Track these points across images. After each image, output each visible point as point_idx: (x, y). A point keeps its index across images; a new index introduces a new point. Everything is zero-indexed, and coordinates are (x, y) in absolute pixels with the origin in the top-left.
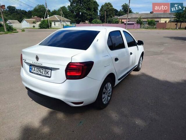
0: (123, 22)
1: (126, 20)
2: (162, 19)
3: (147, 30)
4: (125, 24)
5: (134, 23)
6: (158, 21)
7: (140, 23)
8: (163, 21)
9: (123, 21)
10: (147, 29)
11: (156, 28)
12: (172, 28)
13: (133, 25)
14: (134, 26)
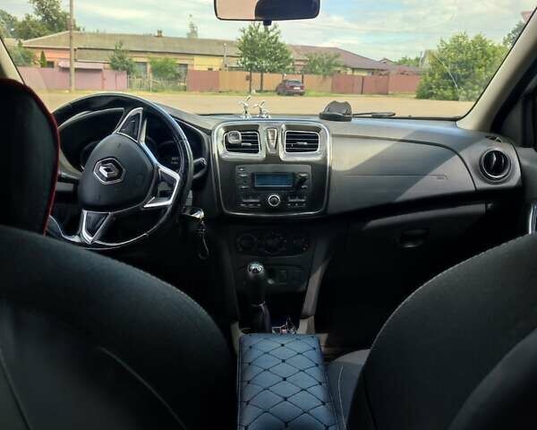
0: (51, 64)
1: (67, 56)
2: (197, 60)
3: (157, 94)
4: (66, 70)
5: (100, 66)
6: (186, 65)
7: (124, 69)
8: (200, 64)
9: (49, 56)
10: (156, 91)
11: (185, 89)
12: (238, 89)
13: (98, 76)
14: (104, 79)
